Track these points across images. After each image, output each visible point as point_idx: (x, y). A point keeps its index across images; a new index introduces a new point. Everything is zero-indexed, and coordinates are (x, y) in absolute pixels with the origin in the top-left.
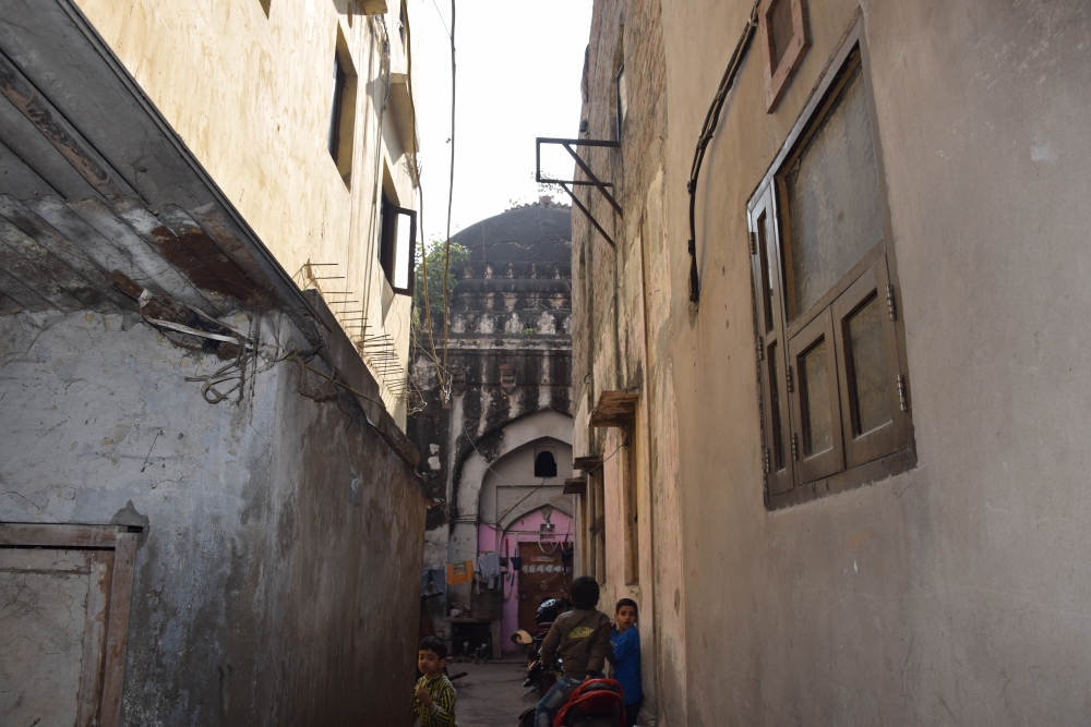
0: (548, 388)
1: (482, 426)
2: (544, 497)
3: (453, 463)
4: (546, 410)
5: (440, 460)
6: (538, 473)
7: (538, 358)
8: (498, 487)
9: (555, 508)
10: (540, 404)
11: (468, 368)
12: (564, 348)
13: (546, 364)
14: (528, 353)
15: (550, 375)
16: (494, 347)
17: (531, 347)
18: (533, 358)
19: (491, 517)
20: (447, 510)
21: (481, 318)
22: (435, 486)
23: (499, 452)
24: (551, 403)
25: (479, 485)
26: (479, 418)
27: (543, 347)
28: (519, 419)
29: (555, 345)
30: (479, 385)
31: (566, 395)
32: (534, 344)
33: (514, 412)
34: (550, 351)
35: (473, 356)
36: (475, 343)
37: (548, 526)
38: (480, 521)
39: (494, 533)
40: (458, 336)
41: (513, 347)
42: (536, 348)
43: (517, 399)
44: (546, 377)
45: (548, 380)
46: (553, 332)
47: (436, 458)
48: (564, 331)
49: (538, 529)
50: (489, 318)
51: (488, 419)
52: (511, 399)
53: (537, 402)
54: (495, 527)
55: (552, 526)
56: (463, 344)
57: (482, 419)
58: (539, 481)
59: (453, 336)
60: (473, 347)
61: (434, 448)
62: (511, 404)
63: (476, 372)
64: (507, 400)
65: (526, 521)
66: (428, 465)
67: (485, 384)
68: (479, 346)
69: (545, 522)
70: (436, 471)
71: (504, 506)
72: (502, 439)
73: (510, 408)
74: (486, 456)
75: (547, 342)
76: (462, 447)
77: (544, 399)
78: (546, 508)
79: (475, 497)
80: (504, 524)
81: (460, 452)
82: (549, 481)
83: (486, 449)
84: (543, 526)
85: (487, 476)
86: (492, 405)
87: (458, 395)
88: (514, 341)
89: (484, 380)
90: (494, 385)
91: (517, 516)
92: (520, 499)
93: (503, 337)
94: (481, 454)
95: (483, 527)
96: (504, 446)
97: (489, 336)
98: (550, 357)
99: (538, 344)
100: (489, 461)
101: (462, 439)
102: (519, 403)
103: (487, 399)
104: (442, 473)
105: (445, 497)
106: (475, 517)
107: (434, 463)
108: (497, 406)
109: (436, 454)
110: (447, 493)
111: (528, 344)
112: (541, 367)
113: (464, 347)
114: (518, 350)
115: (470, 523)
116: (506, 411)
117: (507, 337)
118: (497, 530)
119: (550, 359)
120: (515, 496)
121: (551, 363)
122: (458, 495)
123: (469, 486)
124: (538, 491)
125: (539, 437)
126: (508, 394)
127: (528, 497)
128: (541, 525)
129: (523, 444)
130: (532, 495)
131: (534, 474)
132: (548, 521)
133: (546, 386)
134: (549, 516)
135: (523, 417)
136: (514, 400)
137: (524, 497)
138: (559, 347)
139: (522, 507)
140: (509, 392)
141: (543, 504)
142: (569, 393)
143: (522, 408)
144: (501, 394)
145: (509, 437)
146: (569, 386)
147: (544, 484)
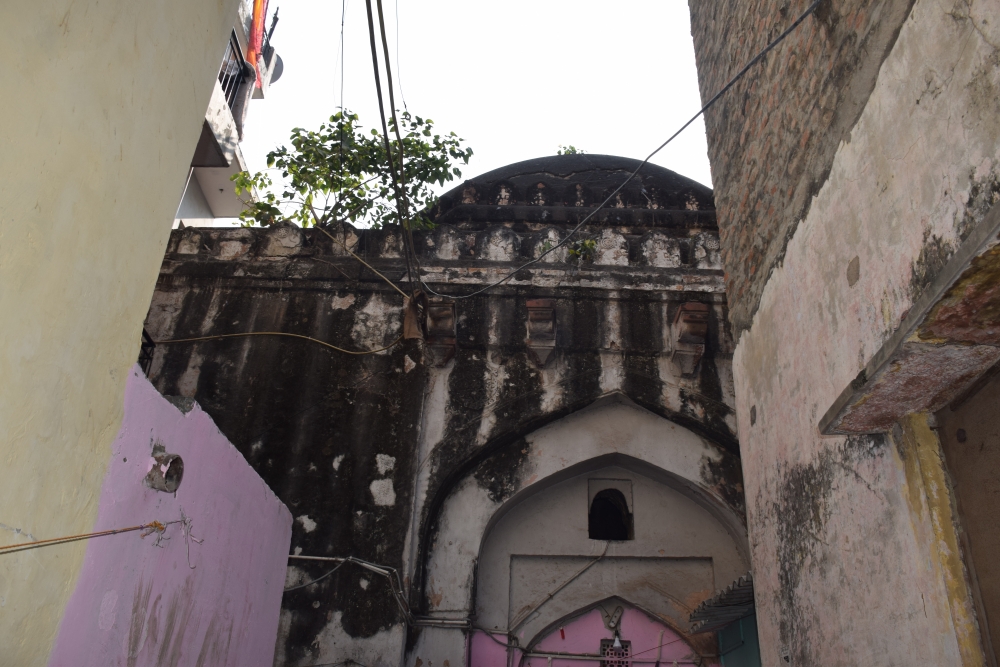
0: (618, 358)
1: (487, 425)
2: (609, 580)
3: (423, 496)
4: (614, 400)
5: (395, 488)
6: (595, 532)
7: (597, 304)
8: (513, 557)
9: (631, 606)
10: (603, 386)
11: (463, 318)
12: (648, 287)
13: (613, 314)
14: (579, 294)
15: (622, 334)
16: (513, 281)
17: (584, 283)
18: (589, 302)
19: (496, 618)
20: (402, 595)
21: (490, 236)
22: (380, 541)
23: (518, 482)
24: (625, 385)
25: (476, 548)
26: (481, 411)
27: (609, 284)
28: (560, 415)
29: (631, 281)
30: (482, 348)
31: (654, 372)
32: (591, 278)
33: (550, 400)
34: (621, 291)
35: (475, 299)
36: (478, 275)
37: (617, 644)
38: (472, 626)
39: (502, 653)
40: (447, 264)
41: (551, 283)
42: (595, 284)
43: (557, 378)
44: (614, 337)
45: (618, 342)
46: (624, 262)
47: (388, 483)
48: (644, 261)
49: (595, 649)
50: (505, 236)
51: (498, 413)
52: (545, 376)
53: (597, 383)
54: (505, 640)
55: (626, 644)
56: (454, 275)
57: (486, 412)
58: (599, 547)
59: (437, 263)
60: (474, 281)
61: (384, 462)
62: (545, 386)
63: (477, 324)
64: (538, 379)
65: (571, 630)
66: (369, 497)
67: (495, 347)
68: (485, 278)
69: (609, 635)
70: (386, 509)
71: (525, 596)
72: (524, 457)
73: (543, 392)
74: (492, 488)
75: (613, 275)
76: (444, 465)
77: (611, 378)
78: (612, 606)
79: (466, 572)
80: (525, 637)
81: (438, 474)
82: (617, 548)
83: (491, 474)
84: (606, 644)
85: (493, 530)
86: (506, 388)
87: (441, 366)
88: (553, 272)
89: (493, 338)
90: (513, 349)
91: (552, 619)
92: (558, 585)
93: (531, 266)
94: (482, 484)
95: (480, 640)
96: (530, 470)
97: (505, 264)
98: (621, 302)
99: (598, 279)
100: (497, 498)
101: (443, 449)
102: (561, 384)
103: (496, 376)
104: (397, 515)
105: (399, 565)
106: (464, 615)
107: (383, 492)
108: (517, 390)
109: (388, 474)
110: (406, 556)
111: (578, 278)
112: (604, 318)
113: (456, 280)
114: (559, 288)
115: (452, 627)
116: (536, 397)
117: (538, 266)
118: (509, 648)
119: (621, 307)
120: (548, 577)
121: (622, 313)
122: (431, 566)
123: (454, 549)
124: (597, 568)
125: (601, 454)
126: (541, 366)
127: (576, 581)
128: (602, 640)
129: (567, 466)
130: (583, 577)
131: (587, 534)
132: (617, 634)
133: (615, 354)
134: (619, 622)
135: (568, 413)
136: (551, 378)
137: (567, 579)
138: (638, 286)
139: (563, 601)
140: (543, 362)
141: (606, 596)
142: (660, 369)
143: (566, 395)
144: (525, 366)
145: (540, 453)
146: (659, 356)
147: (608, 554)
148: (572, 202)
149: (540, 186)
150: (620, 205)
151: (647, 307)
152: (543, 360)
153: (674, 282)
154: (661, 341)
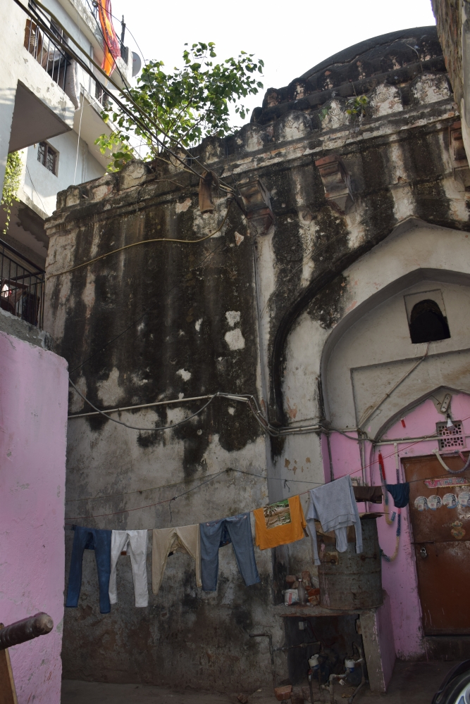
0: (407, 189)
1: (308, 270)
2: (434, 374)
3: (266, 337)
4: (410, 225)
5: (243, 334)
6: (416, 338)
7: (381, 150)
8: (352, 370)
9: (457, 392)
10: (397, 216)
11: (274, 191)
12: (422, 122)
13: (396, 154)
14: (363, 146)
15: (406, 169)
16: (308, 151)
17: (366, 135)
18: (373, 151)
19: (346, 420)
20: (262, 414)
21: (284, 122)
22: (238, 377)
23: (342, 309)
24: (416, 211)
25: (316, 368)
26: (301, 260)
27: (388, 130)
28: (366, 248)
29: (406, 122)
30: (293, 212)
31: (441, 192)
32: (371, 130)
33: (355, 237)
34: (399, 133)
35: (279, 173)
36: (279, 155)
37: (450, 424)
38: (326, 428)
39: (355, 446)
40: (254, 154)
41: (339, 144)
42: (375, 134)
43: (358, 219)
44: (400, 173)
45: (404, 176)
46: (399, 108)
47: (238, 332)
48: (416, 102)
49: (432, 430)
50: (296, 118)
51: (315, 259)
52: (348, 220)
53: (393, 214)
54: (355, 435)
55: (457, 424)
56: (261, 160)
57: (305, 260)
58: (421, 349)
59: (246, 155)
60: (277, 160)
61: (232, 317)
62: (349, 228)
63: (286, 194)
64: (343, 224)
65: (410, 419)
66: (225, 345)
67: (303, 207)
68: (285, 156)
69: (442, 418)
70: (239, 351)
71: (367, 398)
72: (344, 289)
73: (348, 233)
74: (323, 319)
75: (390, 122)
76: (279, 309)
77: (404, 207)
78: (441, 394)
79: (312, 388)
80: (372, 431)
81: (276, 317)
82: (437, 347)
83: (320, 308)
84: (441, 427)
85: (330, 354)
86: (318, 237)
87: (264, 234)
88: (339, 135)
89: (300, 201)
90: (318, 205)
91: (392, 413)
92: (393, 385)
93: (321, 135)
94: (314, 318)
95: (336, 439)
96: (350, 298)
97: (300, 140)
98: (401, 142)
99: (378, 129)
100: (328, 326)
101: (277, 297)
102: (362, 223)
103: (309, 230)
104: (248, 354)
105: (255, 392)
106: (316, 421)
107: (235, 340)
108: (328, 237)
109: (236, 325)
110: (259, 384)
111: (361, 133)
112: (388, 160)
113: (263, 164)
114: (346, 146)
115: (308, 432)
116: (344, 240)
117: (326, 133)
118: (360, 441)
119: (402, 146)
120: (384, 379)
121: (404, 151)
122: (285, 389)
123: (300, 372)
124: (423, 367)
125: (407, 272)
126: (343, 213)
127: (407, 380)
128: (437, 424)
129: (380, 288)
130: (412, 375)
131: (410, 340)
132: (449, 416)
133: (403, 187)
134: (449, 407)
135: (373, 246)
136: (353, 221)
137: (399, 380)
138: (413, 124)
139: (399, 397)
140: (343, 209)
141: (434, 387)
142: (445, 189)
143: (368, 230)
144: (330, 216)
145: (356, 283)
146: (443, 179)
147: (430, 354)
148: (356, 77)
149: (327, 73)
150: (397, 67)
151: (424, 140)
152: (342, 207)
153: (445, 111)
154: (442, 165)
